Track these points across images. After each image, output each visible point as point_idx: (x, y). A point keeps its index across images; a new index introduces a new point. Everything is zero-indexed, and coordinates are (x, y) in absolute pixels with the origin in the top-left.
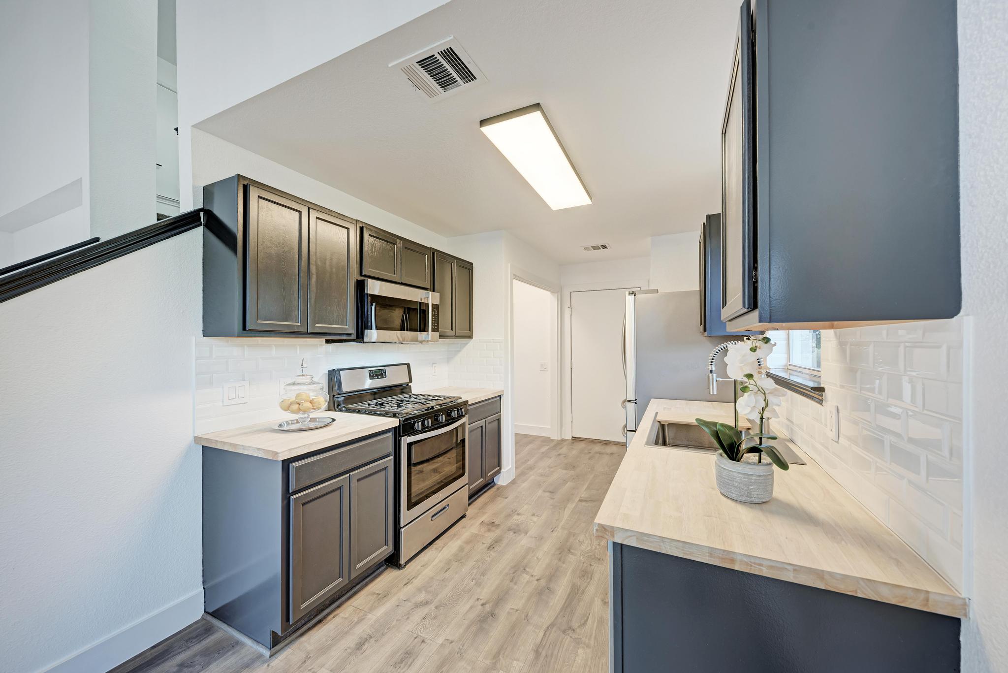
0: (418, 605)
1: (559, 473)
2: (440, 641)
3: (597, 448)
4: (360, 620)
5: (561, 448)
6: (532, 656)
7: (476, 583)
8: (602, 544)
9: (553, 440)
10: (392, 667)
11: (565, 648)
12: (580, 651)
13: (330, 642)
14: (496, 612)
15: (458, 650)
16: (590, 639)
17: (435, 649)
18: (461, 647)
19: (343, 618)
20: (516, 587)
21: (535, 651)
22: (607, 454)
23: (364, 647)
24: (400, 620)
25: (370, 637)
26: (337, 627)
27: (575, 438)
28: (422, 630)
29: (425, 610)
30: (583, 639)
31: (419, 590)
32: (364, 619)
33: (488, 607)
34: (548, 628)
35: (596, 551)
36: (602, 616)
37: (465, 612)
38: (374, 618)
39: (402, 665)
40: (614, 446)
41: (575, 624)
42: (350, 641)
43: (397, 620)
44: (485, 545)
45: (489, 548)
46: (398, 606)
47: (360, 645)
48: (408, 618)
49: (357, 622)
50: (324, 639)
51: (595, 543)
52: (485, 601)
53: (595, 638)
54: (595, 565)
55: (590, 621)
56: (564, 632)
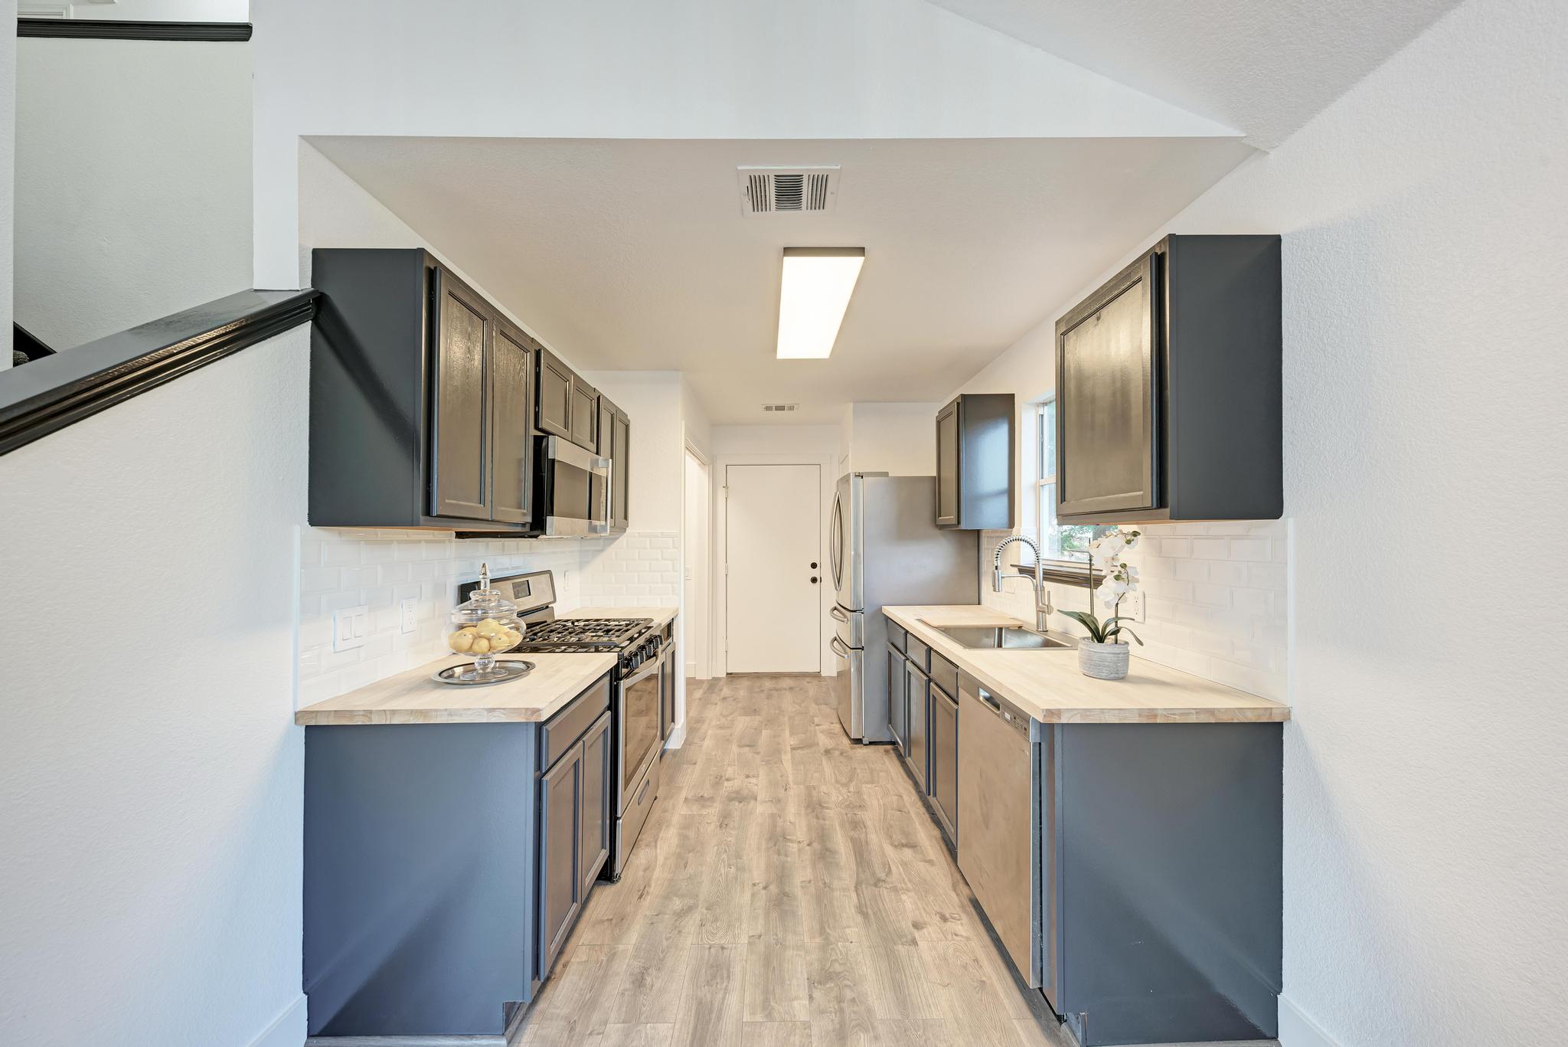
0: (681, 914)
1: (742, 723)
2: (744, 940)
3: (767, 684)
4: (612, 957)
5: (721, 690)
6: (859, 919)
7: (737, 869)
8: (851, 789)
9: (702, 682)
10: (706, 986)
11: (887, 900)
12: (904, 897)
13: (588, 996)
14: (787, 890)
15: (774, 942)
16: (905, 884)
17: (745, 950)
18: (775, 937)
19: (580, 963)
20: (789, 859)
21: (859, 913)
22: (786, 690)
23: (649, 980)
24: (670, 937)
25: (646, 969)
26: (582, 975)
27: (731, 674)
28: (710, 937)
29: (697, 916)
30: (899, 886)
31: (667, 898)
32: (615, 953)
33: (773, 889)
34: (856, 887)
35: (850, 799)
36: (902, 859)
37: (749, 902)
38: (631, 948)
39: (719, 980)
40: (786, 678)
41: (882, 875)
42: (619, 983)
43: (667, 939)
44: (713, 825)
45: (721, 826)
46: (652, 923)
47: (639, 981)
48: (680, 932)
49: (608, 961)
50: (576, 995)
51: (844, 790)
52: (764, 884)
53: (910, 880)
54: (859, 813)
55: (893, 868)
56: (876, 885)
